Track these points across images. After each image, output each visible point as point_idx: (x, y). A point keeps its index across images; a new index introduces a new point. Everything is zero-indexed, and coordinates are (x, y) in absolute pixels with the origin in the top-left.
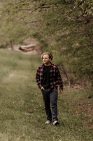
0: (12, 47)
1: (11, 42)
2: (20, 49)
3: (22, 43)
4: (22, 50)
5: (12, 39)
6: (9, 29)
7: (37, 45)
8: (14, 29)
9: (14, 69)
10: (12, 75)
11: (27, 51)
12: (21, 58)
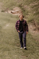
0: (7, 11)
1: (7, 9)
2: (12, 12)
3: (12, 10)
4: (13, 13)
5: (8, 7)
6: (7, 2)
7: (20, 11)
8: (9, 2)
9: (9, 22)
10: (7, 25)
11: (15, 13)
12: (12, 17)
